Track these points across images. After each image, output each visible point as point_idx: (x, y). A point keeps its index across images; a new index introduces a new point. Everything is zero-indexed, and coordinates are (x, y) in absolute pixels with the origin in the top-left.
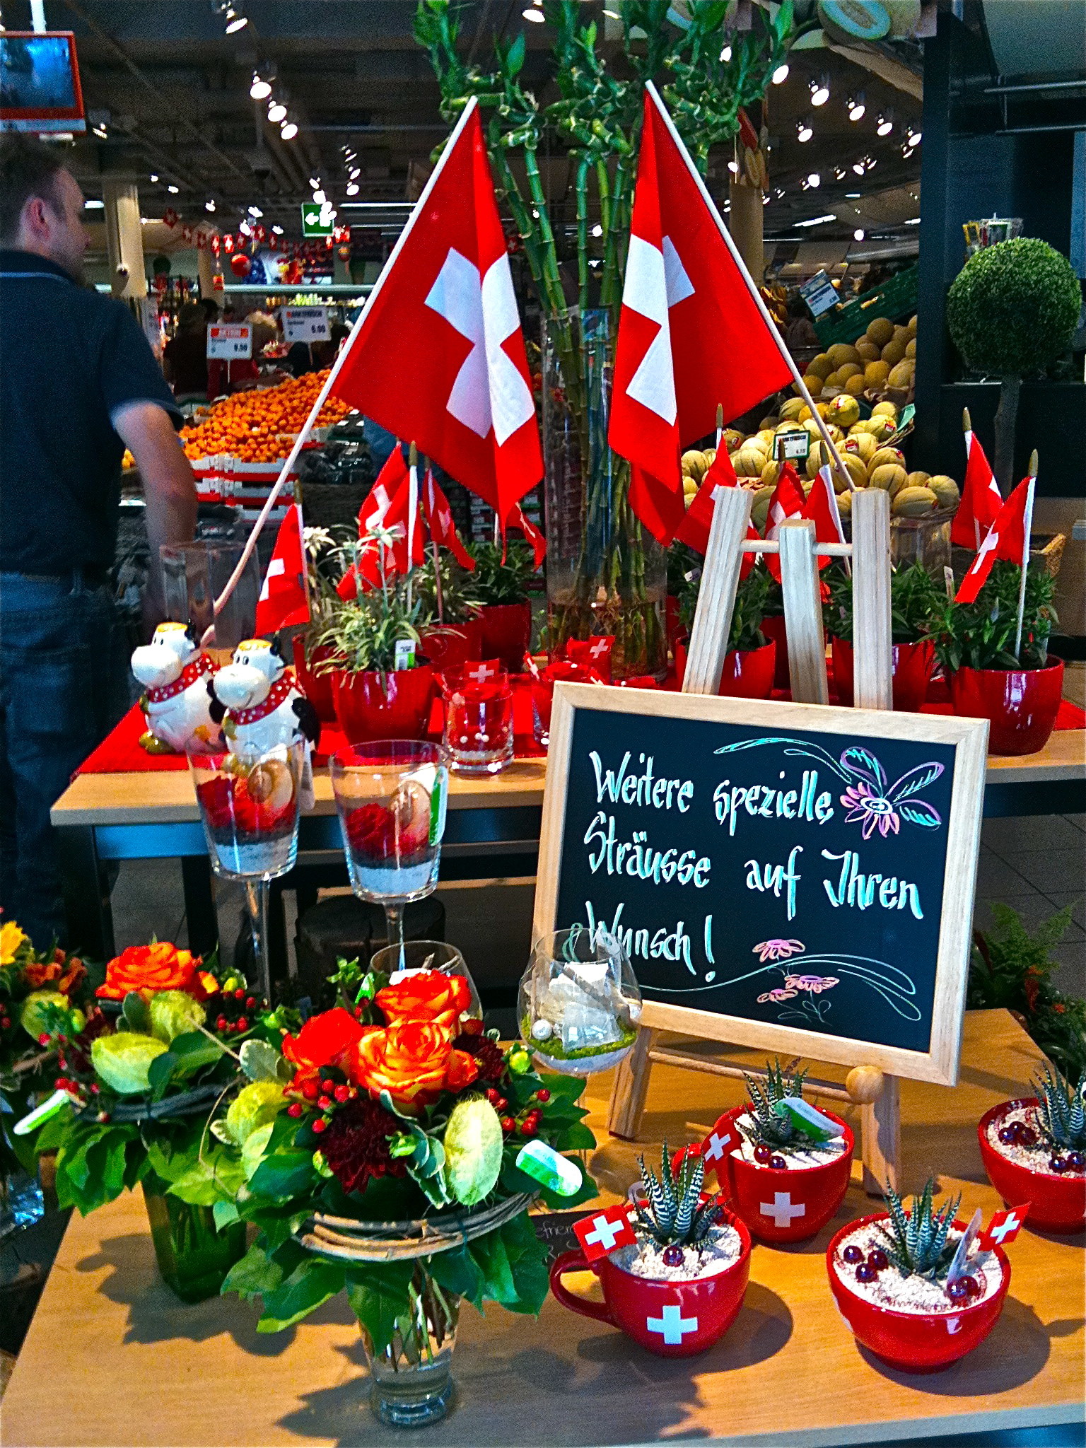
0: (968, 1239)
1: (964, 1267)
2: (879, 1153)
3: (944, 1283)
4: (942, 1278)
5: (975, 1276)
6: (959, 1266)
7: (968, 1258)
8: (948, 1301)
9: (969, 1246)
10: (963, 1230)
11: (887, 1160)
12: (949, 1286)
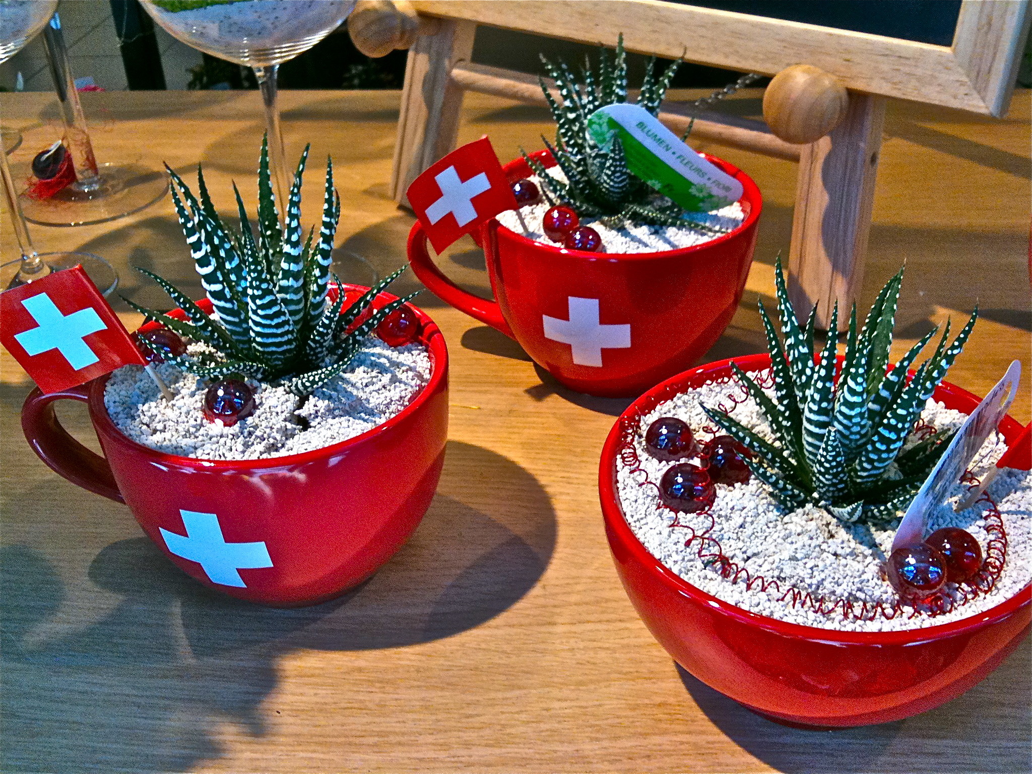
0: (976, 432)
1: (952, 501)
2: (822, 253)
3: (886, 539)
4: (883, 526)
5: (976, 530)
6: (939, 498)
7: (968, 476)
8: (886, 591)
9: (973, 448)
10: (965, 409)
11: (835, 267)
12: (899, 552)
